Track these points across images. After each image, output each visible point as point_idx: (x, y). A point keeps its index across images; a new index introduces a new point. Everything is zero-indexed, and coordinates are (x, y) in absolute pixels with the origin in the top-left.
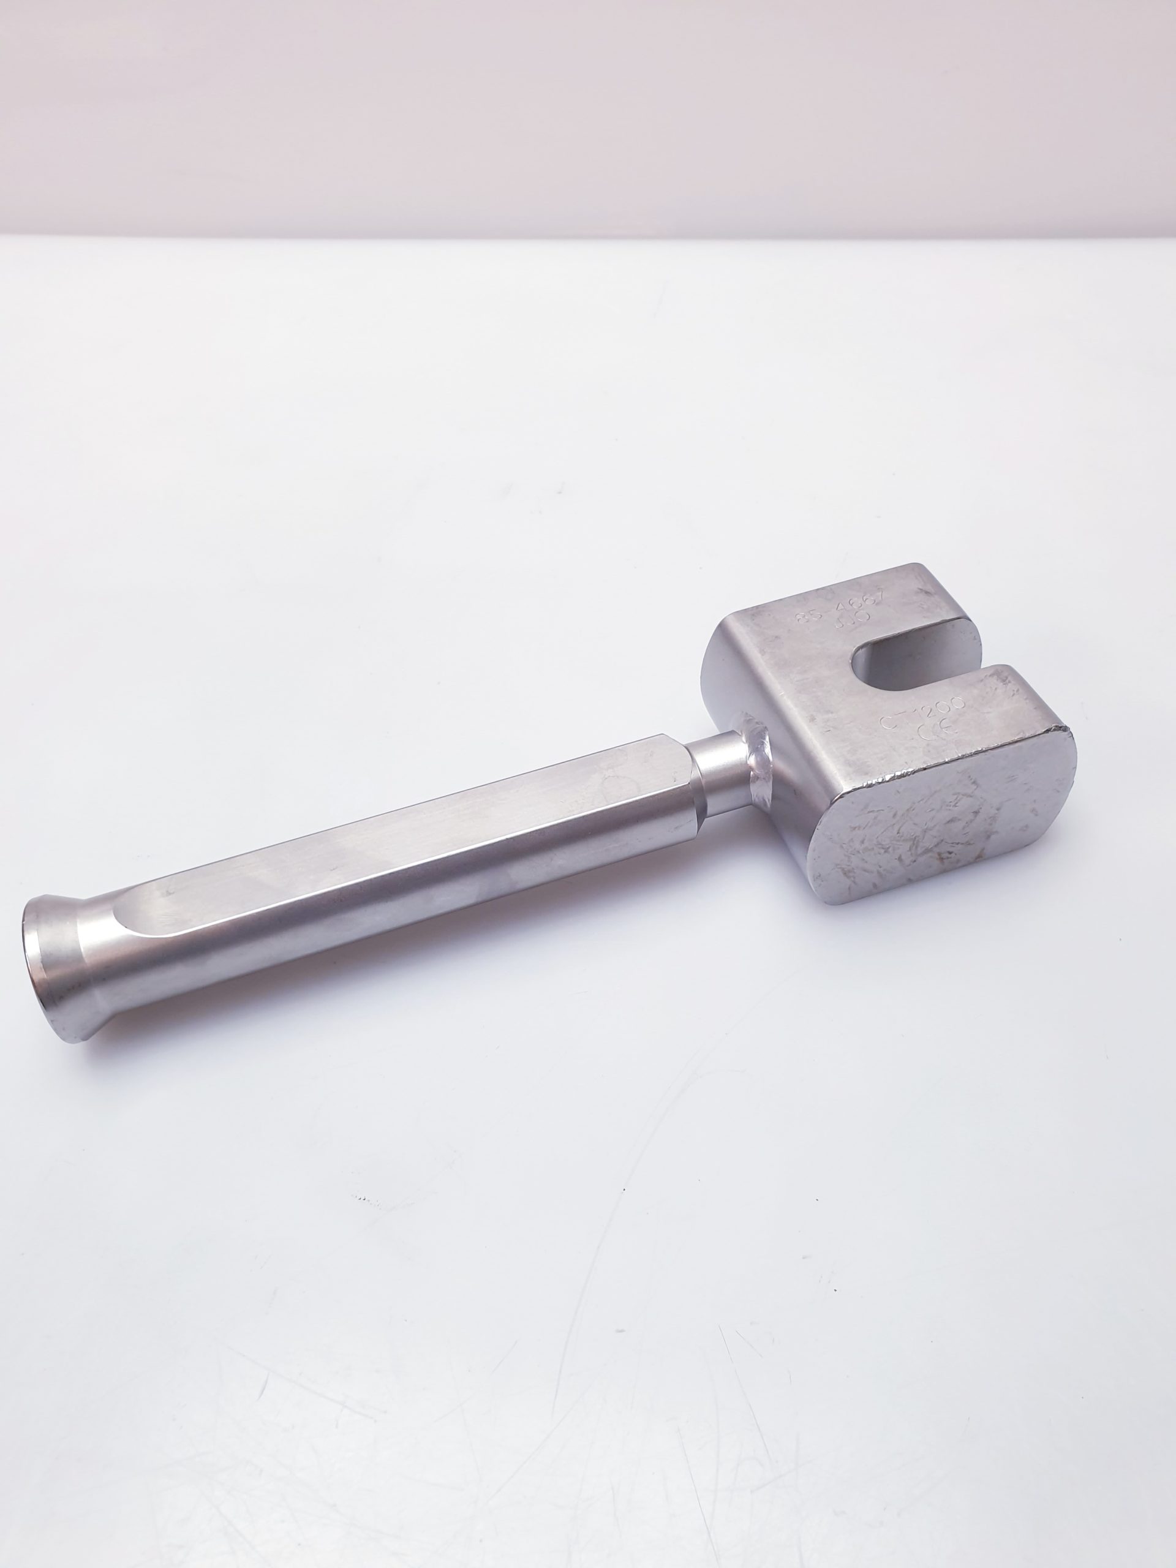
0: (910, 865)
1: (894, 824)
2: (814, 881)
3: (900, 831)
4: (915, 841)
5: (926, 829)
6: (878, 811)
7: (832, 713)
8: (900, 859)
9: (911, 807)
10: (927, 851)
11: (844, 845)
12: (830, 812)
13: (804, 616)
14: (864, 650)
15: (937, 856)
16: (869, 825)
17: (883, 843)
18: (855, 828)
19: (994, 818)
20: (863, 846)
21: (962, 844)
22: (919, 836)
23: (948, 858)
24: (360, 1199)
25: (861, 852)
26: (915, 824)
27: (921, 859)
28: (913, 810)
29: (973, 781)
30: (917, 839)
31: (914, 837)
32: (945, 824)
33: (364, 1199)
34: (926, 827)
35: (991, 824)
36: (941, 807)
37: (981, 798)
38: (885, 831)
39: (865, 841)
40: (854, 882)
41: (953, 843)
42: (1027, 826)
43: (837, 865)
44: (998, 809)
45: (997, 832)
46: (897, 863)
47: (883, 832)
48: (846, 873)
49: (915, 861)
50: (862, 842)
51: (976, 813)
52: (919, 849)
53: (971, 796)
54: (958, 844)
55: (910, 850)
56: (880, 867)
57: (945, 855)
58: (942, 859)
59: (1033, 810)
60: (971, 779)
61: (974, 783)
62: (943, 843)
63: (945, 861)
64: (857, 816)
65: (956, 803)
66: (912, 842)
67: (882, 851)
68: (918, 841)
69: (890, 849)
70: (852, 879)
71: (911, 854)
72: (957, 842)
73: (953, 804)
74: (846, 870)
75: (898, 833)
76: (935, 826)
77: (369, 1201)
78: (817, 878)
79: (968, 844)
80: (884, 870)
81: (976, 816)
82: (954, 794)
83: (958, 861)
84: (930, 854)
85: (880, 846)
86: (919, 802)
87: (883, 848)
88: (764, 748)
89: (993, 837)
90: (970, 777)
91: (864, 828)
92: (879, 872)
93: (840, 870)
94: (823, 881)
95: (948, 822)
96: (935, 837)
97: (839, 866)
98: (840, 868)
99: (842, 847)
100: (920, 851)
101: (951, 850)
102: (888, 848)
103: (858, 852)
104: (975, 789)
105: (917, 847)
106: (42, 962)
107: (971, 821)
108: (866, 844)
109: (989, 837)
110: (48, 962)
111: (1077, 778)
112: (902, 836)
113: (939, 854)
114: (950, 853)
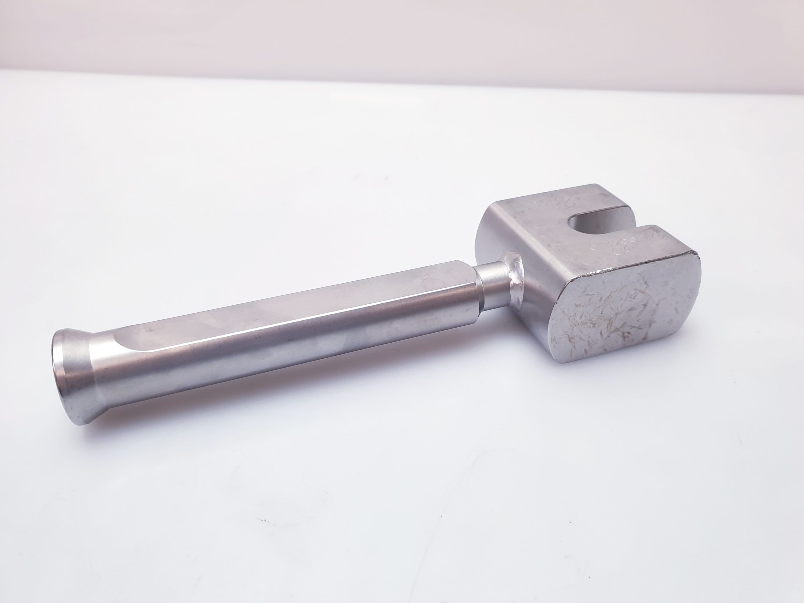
0: (606, 339)
1: (600, 306)
2: (552, 342)
3: (603, 313)
4: (610, 322)
5: (617, 313)
6: (592, 294)
7: (560, 243)
8: (601, 333)
9: (610, 296)
10: (617, 330)
11: (571, 318)
12: (565, 292)
13: (537, 203)
14: (573, 218)
15: (621, 334)
16: (586, 305)
17: (593, 320)
18: (577, 306)
19: (654, 311)
20: (581, 320)
21: (636, 328)
22: (612, 318)
23: (628, 337)
24: (262, 520)
25: (580, 324)
26: (611, 308)
27: (613, 335)
28: (611, 297)
29: (645, 281)
30: (611, 320)
31: (610, 318)
32: (628, 311)
33: (265, 521)
34: (617, 312)
35: (652, 316)
36: (627, 298)
37: (649, 295)
38: (594, 310)
39: (583, 317)
40: (574, 347)
41: (631, 326)
42: (672, 320)
43: (565, 332)
44: (657, 305)
45: (655, 322)
46: (599, 336)
47: (593, 312)
48: (570, 339)
49: (609, 336)
50: (581, 317)
51: (645, 305)
52: (612, 327)
53: (643, 293)
54: (634, 327)
55: (607, 327)
56: (590, 338)
57: (626, 335)
58: (624, 337)
59: (676, 309)
60: (644, 280)
61: (646, 283)
62: (626, 325)
63: (626, 338)
64: (580, 297)
65: (635, 296)
66: (608, 322)
67: (592, 326)
68: (612, 321)
69: (596, 325)
70: (573, 344)
71: (608, 331)
72: (633, 325)
73: (633, 296)
74: (570, 336)
75: (602, 313)
76: (622, 311)
77: (268, 522)
78: (553, 340)
79: (639, 328)
80: (592, 340)
81: (645, 308)
82: (634, 290)
83: (633, 340)
84: (618, 332)
85: (591, 322)
86: (615, 292)
87: (592, 323)
88: (519, 266)
89: (653, 325)
90: (643, 278)
91: (583, 307)
92: (588, 341)
93: (567, 336)
94: (556, 343)
95: (629, 310)
96: (622, 320)
97: (567, 334)
98: (567, 335)
99: (569, 319)
100: (613, 329)
101: (630, 331)
102: (595, 324)
103: (578, 324)
104: (646, 288)
105: (611, 326)
106: (63, 365)
107: (642, 311)
108: (583, 319)
109: (650, 325)
110: (67, 367)
111: (701, 290)
112: (603, 316)
113: (623, 333)
114: (629, 333)
